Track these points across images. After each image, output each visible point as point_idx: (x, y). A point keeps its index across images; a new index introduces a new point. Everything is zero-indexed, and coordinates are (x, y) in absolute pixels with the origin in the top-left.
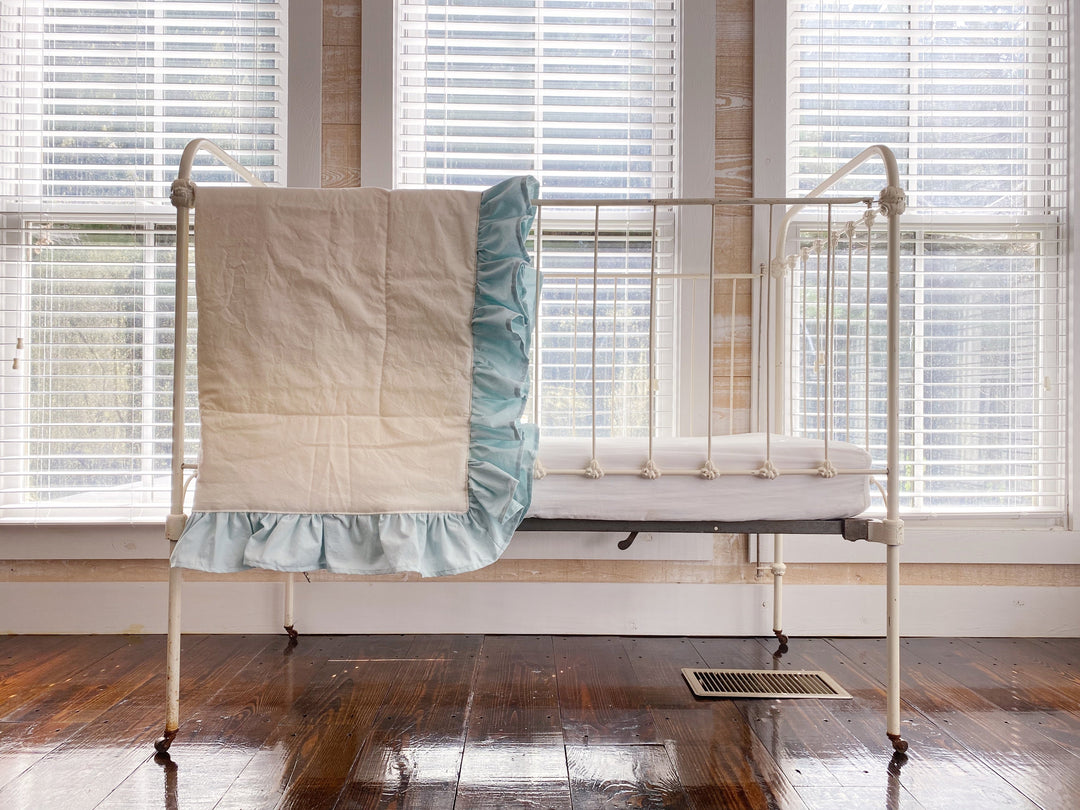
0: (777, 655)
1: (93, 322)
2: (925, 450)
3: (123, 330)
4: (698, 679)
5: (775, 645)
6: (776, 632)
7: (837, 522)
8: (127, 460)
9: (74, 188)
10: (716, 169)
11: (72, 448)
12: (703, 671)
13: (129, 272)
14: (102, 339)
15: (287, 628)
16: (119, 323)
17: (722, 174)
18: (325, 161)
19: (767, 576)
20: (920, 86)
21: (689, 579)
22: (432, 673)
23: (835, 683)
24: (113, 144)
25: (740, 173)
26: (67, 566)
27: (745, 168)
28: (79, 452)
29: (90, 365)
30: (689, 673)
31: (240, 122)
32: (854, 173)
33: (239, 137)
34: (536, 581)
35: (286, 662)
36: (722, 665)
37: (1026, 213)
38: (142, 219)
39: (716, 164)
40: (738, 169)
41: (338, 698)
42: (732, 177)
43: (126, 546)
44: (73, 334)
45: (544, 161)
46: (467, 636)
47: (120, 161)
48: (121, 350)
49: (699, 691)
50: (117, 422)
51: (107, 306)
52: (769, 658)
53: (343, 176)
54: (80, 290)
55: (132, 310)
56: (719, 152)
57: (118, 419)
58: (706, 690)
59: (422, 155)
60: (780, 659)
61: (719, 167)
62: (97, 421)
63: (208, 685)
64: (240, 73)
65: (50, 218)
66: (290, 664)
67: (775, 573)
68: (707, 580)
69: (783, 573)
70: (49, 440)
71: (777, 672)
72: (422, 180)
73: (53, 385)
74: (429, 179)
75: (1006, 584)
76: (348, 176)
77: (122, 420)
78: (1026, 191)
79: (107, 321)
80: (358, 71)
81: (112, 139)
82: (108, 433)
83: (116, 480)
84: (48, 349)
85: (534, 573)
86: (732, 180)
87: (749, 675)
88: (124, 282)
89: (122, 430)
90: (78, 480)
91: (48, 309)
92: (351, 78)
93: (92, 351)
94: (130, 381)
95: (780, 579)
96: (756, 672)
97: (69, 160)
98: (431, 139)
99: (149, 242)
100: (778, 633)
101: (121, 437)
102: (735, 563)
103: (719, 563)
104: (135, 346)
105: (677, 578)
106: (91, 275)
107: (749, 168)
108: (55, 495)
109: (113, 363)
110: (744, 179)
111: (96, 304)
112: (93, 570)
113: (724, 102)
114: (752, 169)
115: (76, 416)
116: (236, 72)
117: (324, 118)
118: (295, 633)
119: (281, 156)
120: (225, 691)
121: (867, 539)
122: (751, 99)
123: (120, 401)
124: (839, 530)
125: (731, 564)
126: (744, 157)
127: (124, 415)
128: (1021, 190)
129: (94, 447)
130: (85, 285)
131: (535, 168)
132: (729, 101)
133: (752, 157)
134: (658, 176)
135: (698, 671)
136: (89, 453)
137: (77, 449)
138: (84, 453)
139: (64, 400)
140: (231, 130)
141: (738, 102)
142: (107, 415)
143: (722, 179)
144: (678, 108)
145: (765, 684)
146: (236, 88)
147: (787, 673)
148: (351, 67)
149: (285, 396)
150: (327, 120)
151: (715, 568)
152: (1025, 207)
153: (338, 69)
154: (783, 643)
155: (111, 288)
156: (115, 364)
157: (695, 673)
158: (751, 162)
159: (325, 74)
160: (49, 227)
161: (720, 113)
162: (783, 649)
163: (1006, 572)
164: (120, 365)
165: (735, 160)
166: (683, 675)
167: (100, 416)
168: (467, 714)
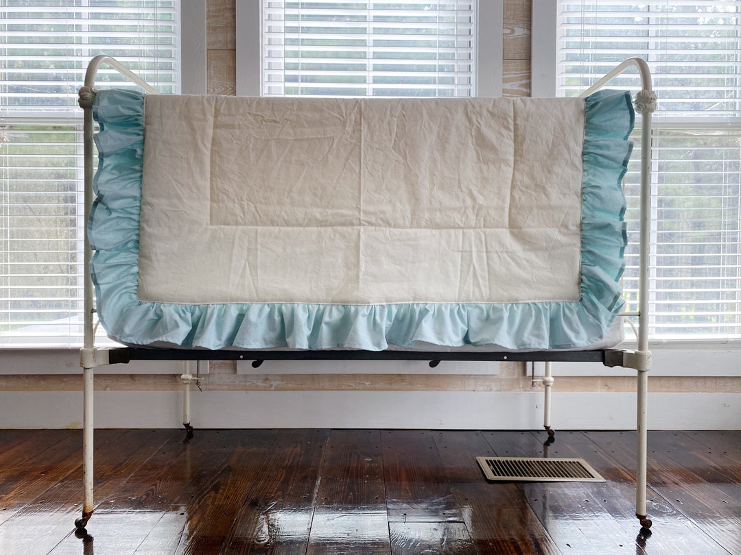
0: (547, 444)
1: (39, 199)
2: (657, 293)
3: (62, 205)
4: (489, 465)
5: (546, 437)
6: (546, 427)
7: (599, 352)
8: (67, 301)
9: (25, 99)
10: (503, 82)
11: (27, 293)
12: (493, 459)
13: (66, 162)
14: (46, 211)
15: (185, 425)
16: (59, 200)
17: (508, 86)
18: (209, 77)
19: (539, 385)
20: (657, 19)
21: (481, 388)
22: (290, 461)
23: (591, 468)
24: (52, 66)
25: (522, 85)
26: (24, 379)
27: (524, 82)
28: (32, 296)
29: (38, 231)
30: (482, 460)
31: (146, 48)
32: (625, 73)
33: (146, 60)
34: (369, 390)
35: (185, 449)
36: (507, 454)
37: (735, 115)
38: (74, 122)
39: (504, 79)
40: (520, 82)
41: (219, 482)
42: (515, 89)
43: (66, 365)
44: (25, 208)
45: (374, 77)
46: (318, 430)
47: (57, 78)
48: (61, 220)
49: (491, 476)
50: (59, 273)
51: (49, 187)
52: (541, 448)
53: (223, 89)
54: (29, 176)
55: (67, 191)
56: (505, 70)
57: (60, 271)
58: (495, 475)
59: (282, 73)
60: (549, 447)
61: (505, 81)
62: (45, 273)
63: (123, 471)
64: (145, 11)
65: (5, 122)
66: (188, 452)
67: (546, 384)
68: (495, 389)
69: (551, 384)
70: (9, 287)
71: (548, 460)
72: (283, 92)
73: (11, 246)
74: (287, 91)
75: (715, 391)
76: (227, 89)
77: (62, 272)
78: (735, 98)
79: (50, 199)
80: (234, 10)
81: (51, 62)
82: (52, 281)
83: (59, 316)
84: (6, 219)
85: (367, 384)
86: (516, 91)
87: (527, 462)
88: (61, 169)
89: (63, 280)
90: (31, 316)
91: (6, 190)
92: (228, 14)
93: (39, 220)
94: (67, 243)
95: (550, 388)
96: (532, 459)
97: (19, 77)
98: (289, 60)
99: (79, 139)
100: (547, 428)
101: (62, 284)
102: (516, 377)
103: (503, 376)
104: (71, 217)
105: (472, 388)
106: (37, 164)
107: (528, 81)
108: (14, 327)
109: (55, 229)
110: (524, 90)
111: (41, 185)
112: (42, 382)
113: (509, 31)
114: (530, 83)
115: (28, 269)
116: (141, 11)
117: (208, 45)
118: (191, 428)
119: (177, 74)
120: (135, 476)
121: (622, 365)
122: (530, 29)
123: (60, 257)
124: (600, 359)
125: (512, 377)
126: (524, 73)
127: (64, 268)
128: (731, 98)
129: (43, 293)
130: (34, 171)
131: (367, 82)
132: (513, 31)
133: (530, 73)
134: (460, 87)
135: (489, 459)
136: (39, 297)
137: (30, 293)
138: (35, 297)
139: (19, 257)
140: (139, 54)
141: (520, 32)
142: (51, 268)
143: (507, 90)
144: (474, 36)
145: (539, 469)
146: (141, 23)
147: (556, 460)
148: (228, 6)
149: (438, 214)
150: (211, 47)
151: (501, 380)
152: (735, 110)
153: (218, 8)
154: (551, 435)
155: (52, 173)
156: (57, 231)
157: (487, 461)
158: (529, 77)
159: (208, 11)
160: (5, 128)
161: (506, 40)
162: (551, 439)
163: (716, 382)
164: (61, 232)
165: (518, 76)
166: (477, 462)
167: (46, 269)
168: (315, 495)
